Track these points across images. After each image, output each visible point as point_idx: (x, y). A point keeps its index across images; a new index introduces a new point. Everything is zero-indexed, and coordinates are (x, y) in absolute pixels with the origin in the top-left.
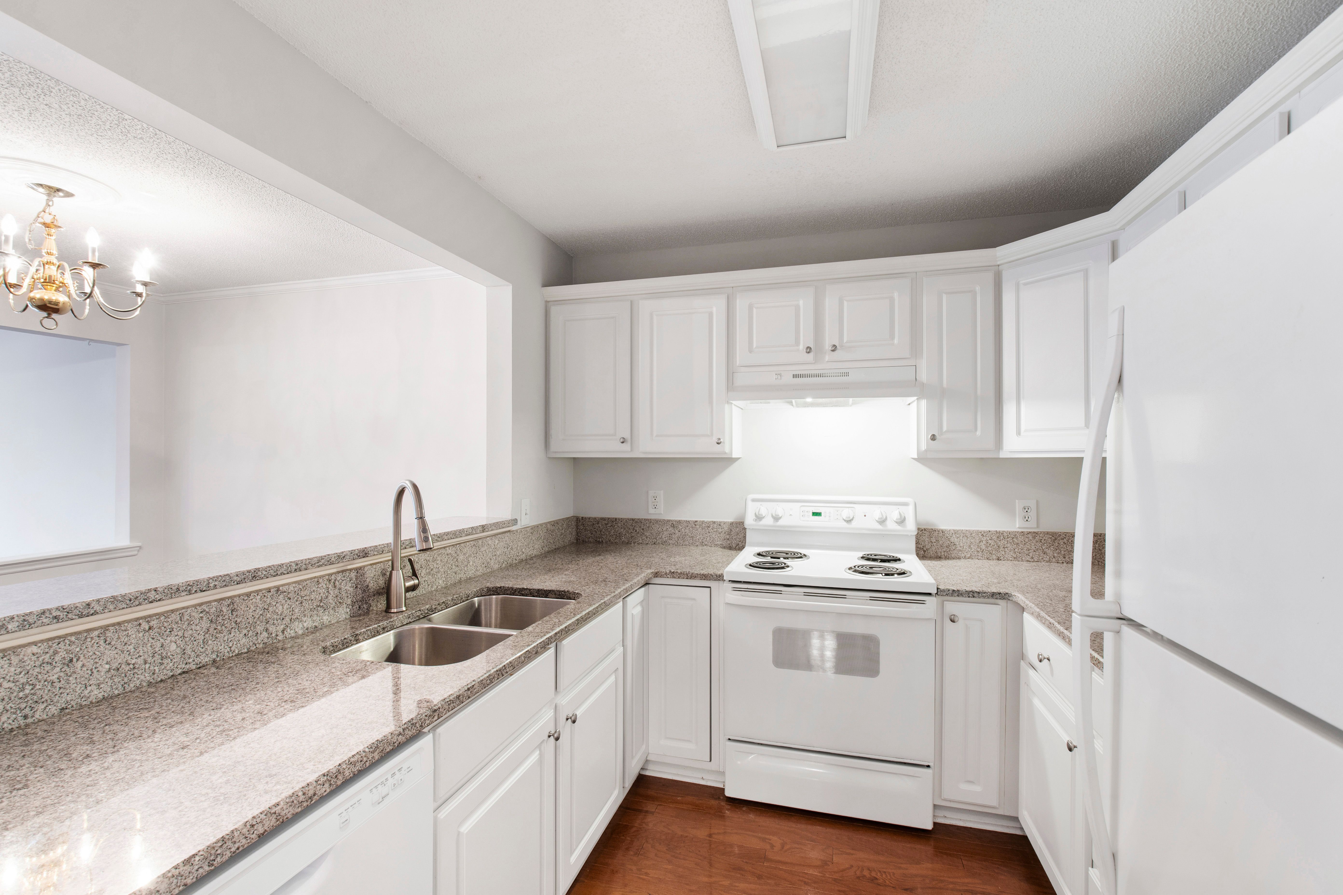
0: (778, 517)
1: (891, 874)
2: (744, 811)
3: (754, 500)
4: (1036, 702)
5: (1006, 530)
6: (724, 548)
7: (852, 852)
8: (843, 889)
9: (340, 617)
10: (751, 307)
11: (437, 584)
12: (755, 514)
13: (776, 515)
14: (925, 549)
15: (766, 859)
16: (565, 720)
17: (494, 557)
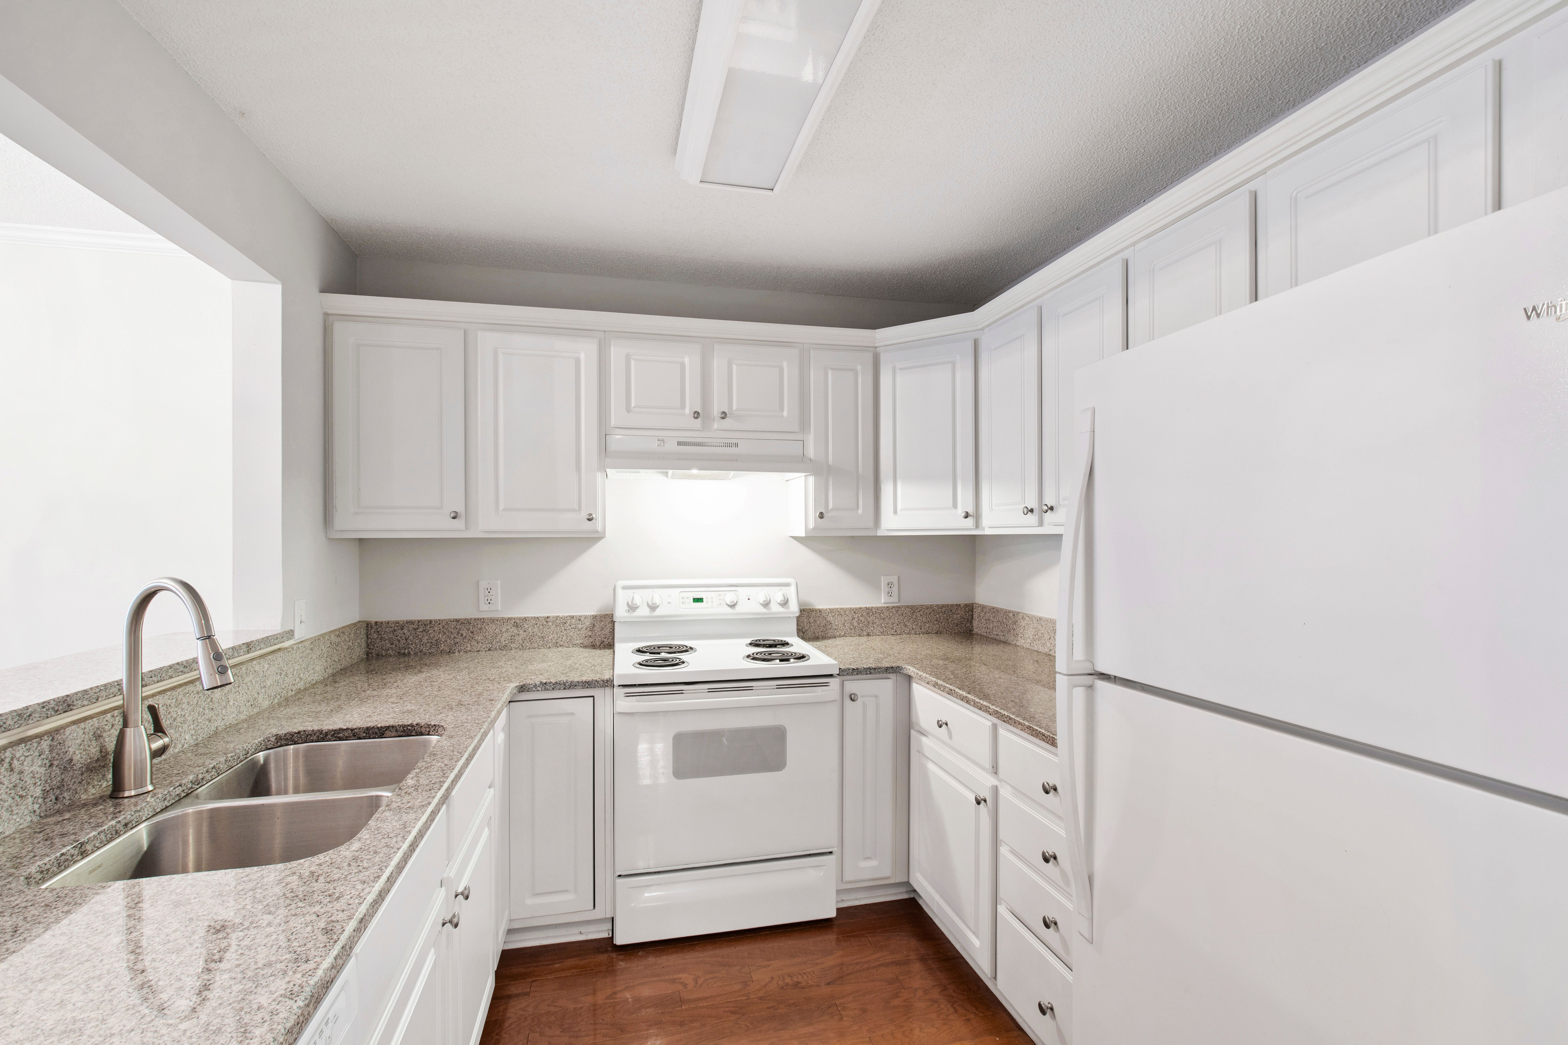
0: (656, 606)
1: (811, 973)
2: (640, 956)
3: (624, 588)
4: (931, 766)
5: (874, 606)
6: (585, 647)
7: (768, 963)
8: (772, 1005)
9: (22, 821)
10: (628, 358)
11: (183, 742)
12: (628, 603)
13: (653, 604)
14: (804, 630)
15: (682, 1001)
16: (454, 897)
17: (263, 690)
